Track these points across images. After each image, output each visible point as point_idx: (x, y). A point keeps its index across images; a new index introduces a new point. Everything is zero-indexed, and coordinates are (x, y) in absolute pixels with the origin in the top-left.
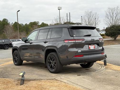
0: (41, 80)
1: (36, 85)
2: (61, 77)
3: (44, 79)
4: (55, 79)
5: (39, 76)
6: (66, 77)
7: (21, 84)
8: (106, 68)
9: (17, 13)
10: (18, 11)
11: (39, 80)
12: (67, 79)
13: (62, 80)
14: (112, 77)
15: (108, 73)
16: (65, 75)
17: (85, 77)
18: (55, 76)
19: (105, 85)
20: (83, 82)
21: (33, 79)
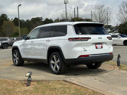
2: (71, 78)
4: (64, 80)
6: (75, 78)
7: (28, 86)
8: (120, 69)
9: (18, 7)
10: (19, 6)
12: (77, 81)
18: (63, 77)
20: (95, 83)
21: (40, 80)
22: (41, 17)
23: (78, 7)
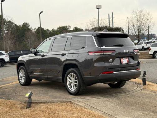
0: (53, 102)
1: (44, 109)
2: (79, 99)
3: (57, 102)
4: (70, 101)
5: (53, 98)
6: (85, 99)
7: (27, 108)
8: (143, 89)
9: (40, 15)
10: (41, 13)
11: (51, 102)
12: (85, 102)
13: (79, 103)
14: (147, 100)
15: (143, 95)
16: (85, 97)
17: (110, 99)
18: (71, 98)
19: (133, 110)
20: (105, 106)
21: (43, 101)
22: (69, 26)
23: (112, 13)
